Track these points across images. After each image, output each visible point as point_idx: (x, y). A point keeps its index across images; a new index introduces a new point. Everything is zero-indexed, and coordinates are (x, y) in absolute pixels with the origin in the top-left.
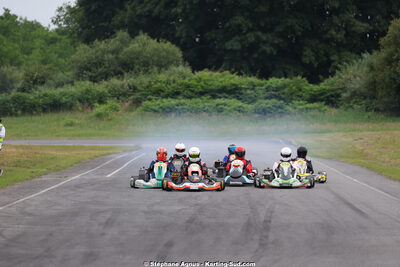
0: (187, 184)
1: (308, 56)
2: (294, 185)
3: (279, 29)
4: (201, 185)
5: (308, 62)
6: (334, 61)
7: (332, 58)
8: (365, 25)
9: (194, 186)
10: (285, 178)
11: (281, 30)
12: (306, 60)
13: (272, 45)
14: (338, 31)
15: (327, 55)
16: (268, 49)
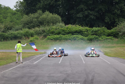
5: (107, 22)
6: (116, 21)
7: (116, 20)
11: (97, 10)
12: (106, 21)
13: (94, 15)
14: (118, 10)
15: (114, 19)
16: (92, 17)
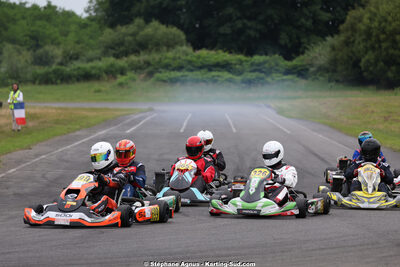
0: (52, 215)
1: (284, 39)
2: (266, 211)
3: (261, 18)
4: (76, 216)
5: (283, 44)
8: (329, 15)
9: (62, 219)
10: (249, 199)
11: (263, 18)
14: (307, 20)
15: (298, 38)
16: (252, 33)
